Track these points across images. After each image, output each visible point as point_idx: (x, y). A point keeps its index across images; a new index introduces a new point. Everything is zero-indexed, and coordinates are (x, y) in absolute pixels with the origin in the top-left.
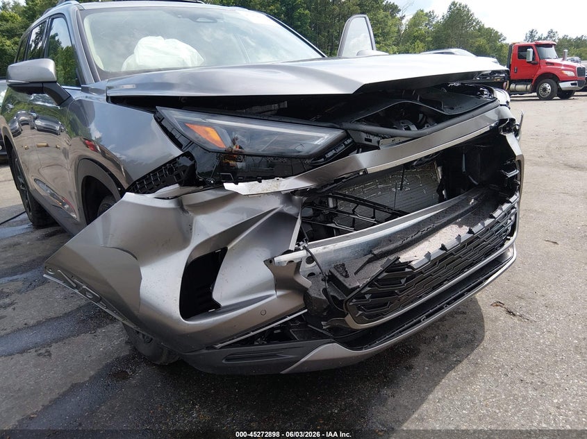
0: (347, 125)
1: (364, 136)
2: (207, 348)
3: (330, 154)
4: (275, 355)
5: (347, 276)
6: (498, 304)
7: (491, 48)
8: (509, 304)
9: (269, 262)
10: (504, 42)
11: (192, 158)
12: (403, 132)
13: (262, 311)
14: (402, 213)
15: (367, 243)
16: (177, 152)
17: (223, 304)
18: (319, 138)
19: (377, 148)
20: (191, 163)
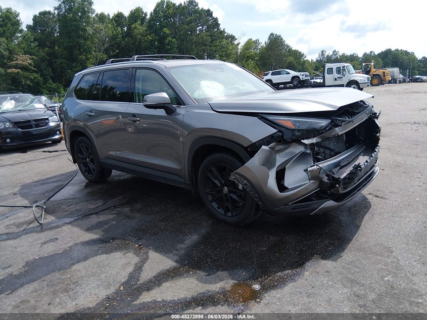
0: (332, 118)
1: (338, 121)
2: (285, 205)
3: (327, 129)
4: (309, 207)
5: (334, 174)
6: (370, 194)
7: (297, 63)
8: (375, 193)
9: (306, 171)
10: (305, 59)
11: (282, 132)
12: (344, 119)
13: (306, 189)
14: (339, 153)
15: (335, 163)
16: (276, 131)
17: (289, 188)
18: (323, 123)
19: (341, 126)
20: (281, 134)
